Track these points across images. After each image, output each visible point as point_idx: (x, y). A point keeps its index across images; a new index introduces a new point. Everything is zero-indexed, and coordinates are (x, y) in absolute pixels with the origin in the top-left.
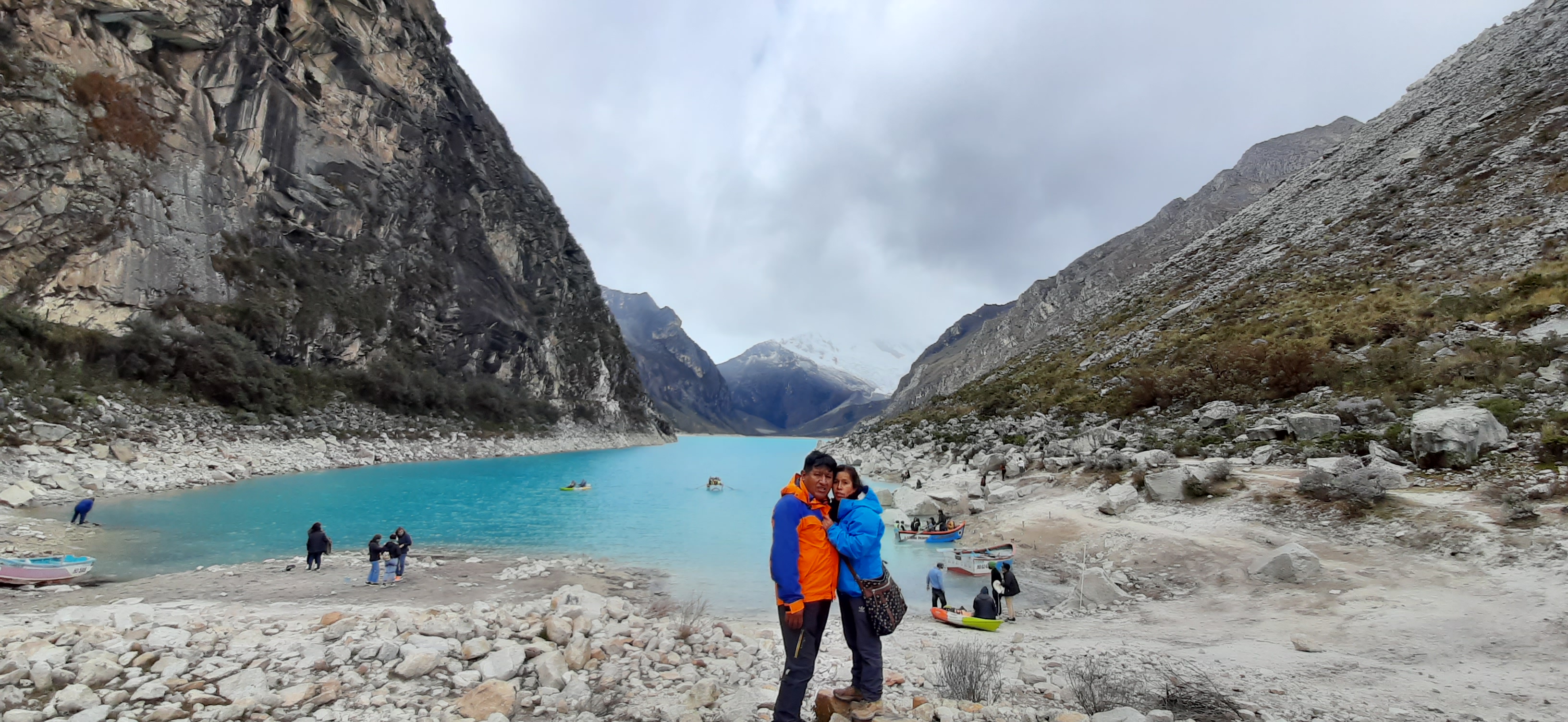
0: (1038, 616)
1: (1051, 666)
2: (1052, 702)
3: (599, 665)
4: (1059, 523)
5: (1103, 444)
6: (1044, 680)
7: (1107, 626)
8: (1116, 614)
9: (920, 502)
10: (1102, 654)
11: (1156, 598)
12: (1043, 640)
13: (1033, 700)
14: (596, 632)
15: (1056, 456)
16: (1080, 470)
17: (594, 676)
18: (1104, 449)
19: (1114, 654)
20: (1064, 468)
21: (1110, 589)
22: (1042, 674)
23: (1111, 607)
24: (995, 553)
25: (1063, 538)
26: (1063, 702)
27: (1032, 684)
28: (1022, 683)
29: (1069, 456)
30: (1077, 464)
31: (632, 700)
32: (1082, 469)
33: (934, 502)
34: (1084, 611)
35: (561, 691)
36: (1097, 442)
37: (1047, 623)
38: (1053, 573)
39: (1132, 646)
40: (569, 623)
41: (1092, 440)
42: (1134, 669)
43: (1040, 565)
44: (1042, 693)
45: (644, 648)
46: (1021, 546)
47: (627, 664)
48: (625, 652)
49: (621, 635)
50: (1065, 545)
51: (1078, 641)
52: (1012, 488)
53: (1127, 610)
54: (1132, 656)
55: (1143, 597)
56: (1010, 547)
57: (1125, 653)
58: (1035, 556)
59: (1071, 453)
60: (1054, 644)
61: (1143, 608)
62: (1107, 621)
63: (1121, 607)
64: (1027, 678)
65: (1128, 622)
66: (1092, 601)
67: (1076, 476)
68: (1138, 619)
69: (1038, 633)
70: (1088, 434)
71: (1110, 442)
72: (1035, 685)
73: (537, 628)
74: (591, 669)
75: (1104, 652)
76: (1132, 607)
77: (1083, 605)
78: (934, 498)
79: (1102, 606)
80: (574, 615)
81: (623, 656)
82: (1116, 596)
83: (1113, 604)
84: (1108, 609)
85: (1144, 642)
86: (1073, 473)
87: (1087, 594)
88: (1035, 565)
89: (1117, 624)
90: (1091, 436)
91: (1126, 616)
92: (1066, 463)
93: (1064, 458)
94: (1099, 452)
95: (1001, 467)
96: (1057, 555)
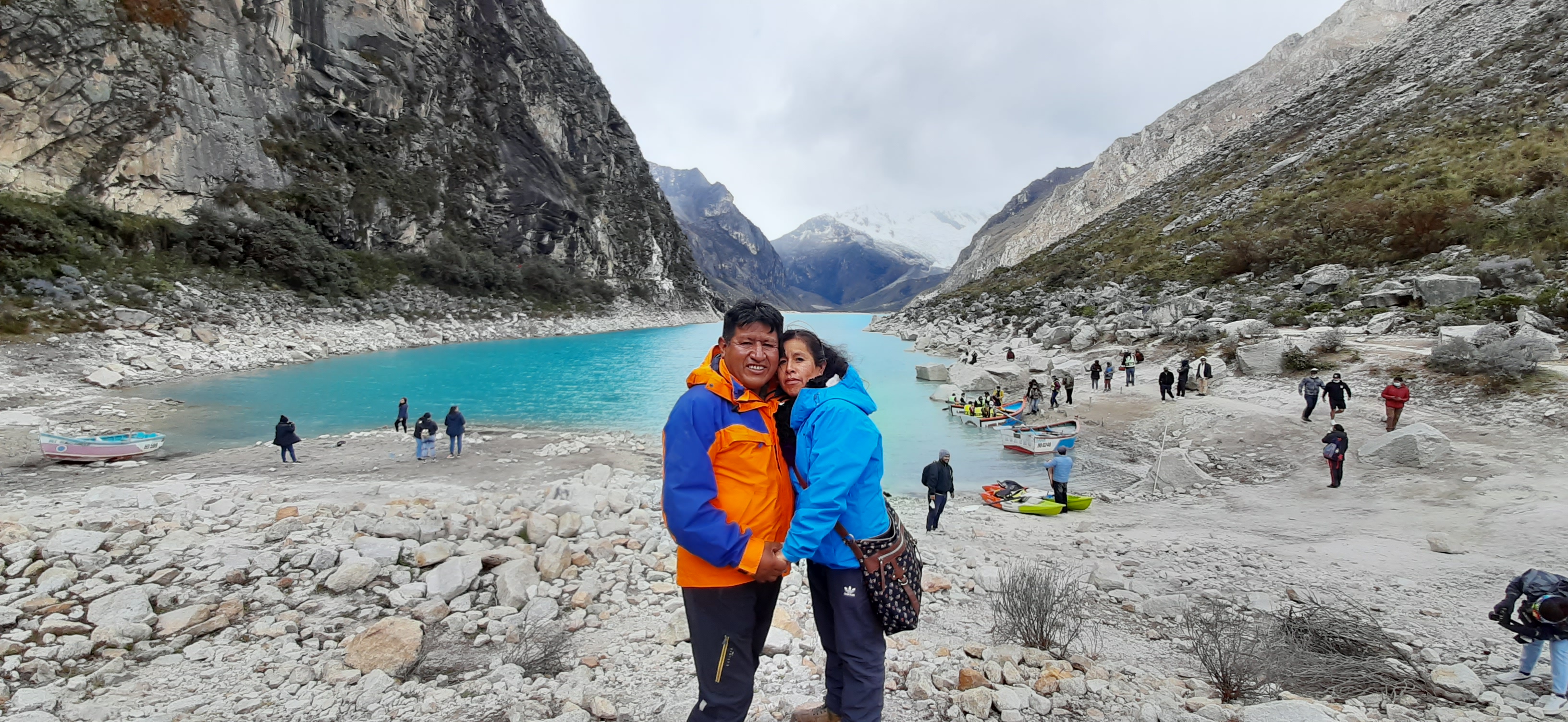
0: (1105, 499)
1: (1126, 564)
2: (1134, 616)
3: (579, 573)
4: (1130, 399)
5: (1186, 314)
6: (1121, 587)
7: (1186, 513)
8: (1196, 499)
9: (977, 377)
10: (1188, 551)
11: (1242, 481)
12: (1112, 528)
13: (1109, 612)
14: (586, 531)
15: (1130, 328)
16: (1157, 342)
17: (569, 588)
18: (1187, 319)
19: (1203, 551)
20: (1138, 340)
21: (1191, 471)
22: (1118, 578)
23: (1192, 491)
24: (1058, 430)
25: (1135, 415)
26: (1146, 616)
27: (1106, 591)
28: (1094, 588)
29: (1145, 327)
30: (1154, 336)
31: (605, 623)
32: (1160, 341)
33: (992, 377)
34: (1159, 494)
35: (519, 610)
36: (1179, 312)
37: (1116, 508)
38: (1122, 451)
39: (1221, 539)
40: (553, 520)
41: (1173, 311)
42: (1233, 573)
43: (1107, 443)
44: (1119, 602)
45: (641, 549)
46: (1087, 423)
47: (614, 572)
48: (616, 556)
49: (617, 533)
50: (1137, 422)
51: (1154, 532)
52: (1079, 362)
53: (1210, 494)
54: (1224, 553)
55: (1229, 480)
56: (1073, 424)
57: (1215, 549)
58: (1102, 433)
59: (1148, 324)
60: (1128, 535)
61: (1229, 493)
62: (1186, 506)
63: (1203, 492)
64: (1100, 583)
65: (1212, 508)
66: (1170, 484)
68: (1224, 505)
69: (1106, 520)
70: (1169, 304)
71: (1195, 311)
72: (1111, 593)
73: (517, 527)
74: (570, 578)
75: (1190, 547)
76: (1215, 492)
77: (1158, 488)
78: (992, 373)
79: (1179, 490)
80: (560, 512)
81: (614, 560)
82: (1198, 479)
83: (1193, 487)
84: (1187, 493)
85: (1235, 535)
86: (1149, 345)
87: (1164, 476)
88: (1102, 442)
89: (1200, 510)
90: (1173, 306)
91: (1210, 502)
92: (1142, 335)
93: (1140, 330)
94: (1181, 322)
95: (1066, 340)
96: (1127, 432)
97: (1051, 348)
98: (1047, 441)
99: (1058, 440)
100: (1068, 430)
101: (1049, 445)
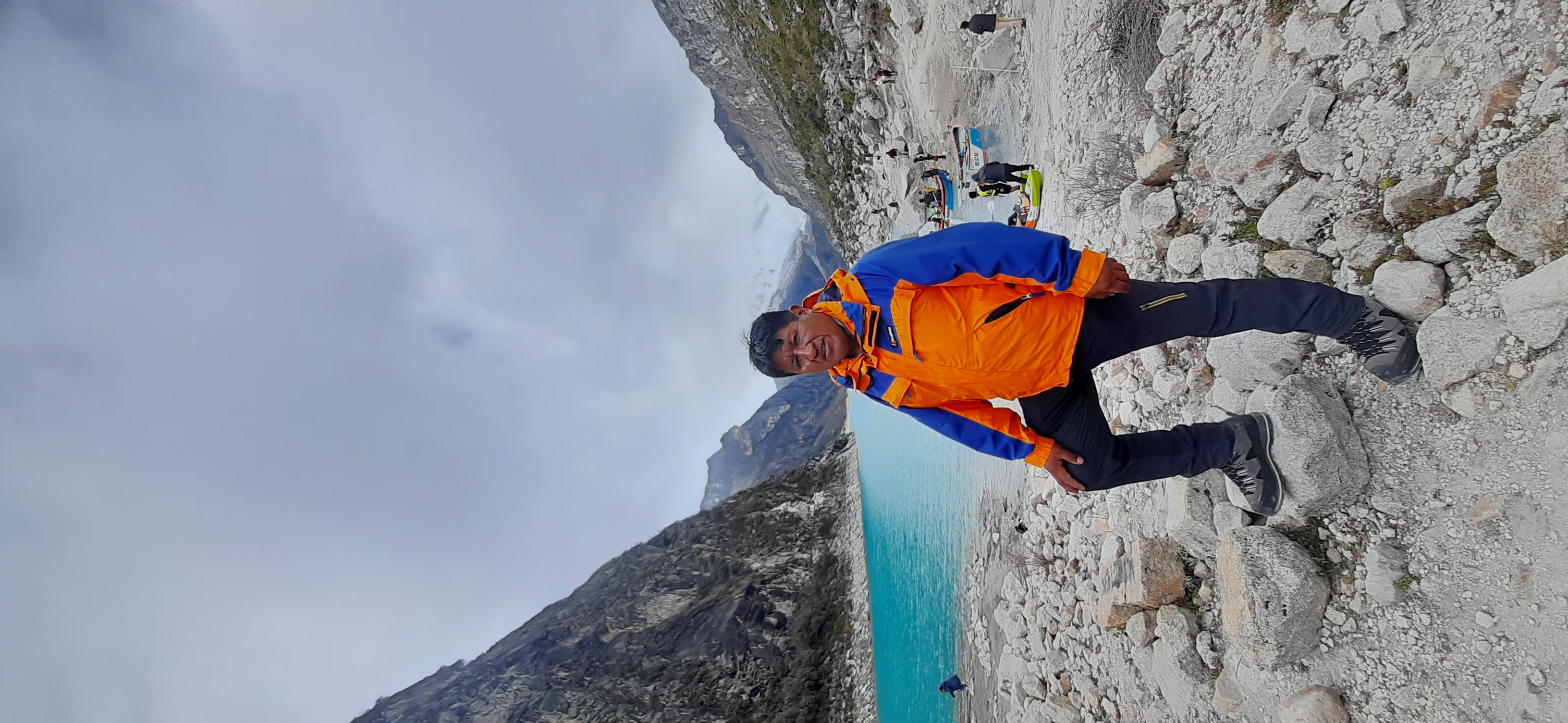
0: (1028, 118)
3: (1075, 690)
4: (932, 75)
5: (851, 18)
7: (1038, 50)
9: (911, 207)
12: (1051, 129)
15: (863, 67)
16: (877, 45)
18: (856, 18)
20: (875, 60)
24: (962, 146)
25: (947, 71)
29: (863, 53)
30: (872, 47)
31: (1113, 682)
32: (876, 42)
33: (911, 193)
34: (1022, 68)
36: (849, 25)
37: (1035, 110)
38: (983, 86)
41: (847, 30)
43: (975, 98)
46: (955, 115)
50: (954, 70)
51: (1053, 94)
52: (897, 115)
56: (956, 130)
58: (966, 102)
59: (861, 51)
62: (1031, 48)
66: (1011, 59)
67: (884, 48)
70: (841, 34)
71: (848, 11)
77: (1015, 69)
78: (907, 192)
79: (1016, 51)
83: (1014, 38)
84: (1020, 43)
86: (880, 51)
87: (1004, 65)
88: (974, 103)
89: (1035, 39)
90: (843, 31)
92: (870, 58)
93: (865, 58)
94: (859, 24)
95: (875, 123)
96: (964, 79)
97: (883, 137)
98: (973, 157)
99: (972, 146)
100: (962, 135)
101: (977, 154)
